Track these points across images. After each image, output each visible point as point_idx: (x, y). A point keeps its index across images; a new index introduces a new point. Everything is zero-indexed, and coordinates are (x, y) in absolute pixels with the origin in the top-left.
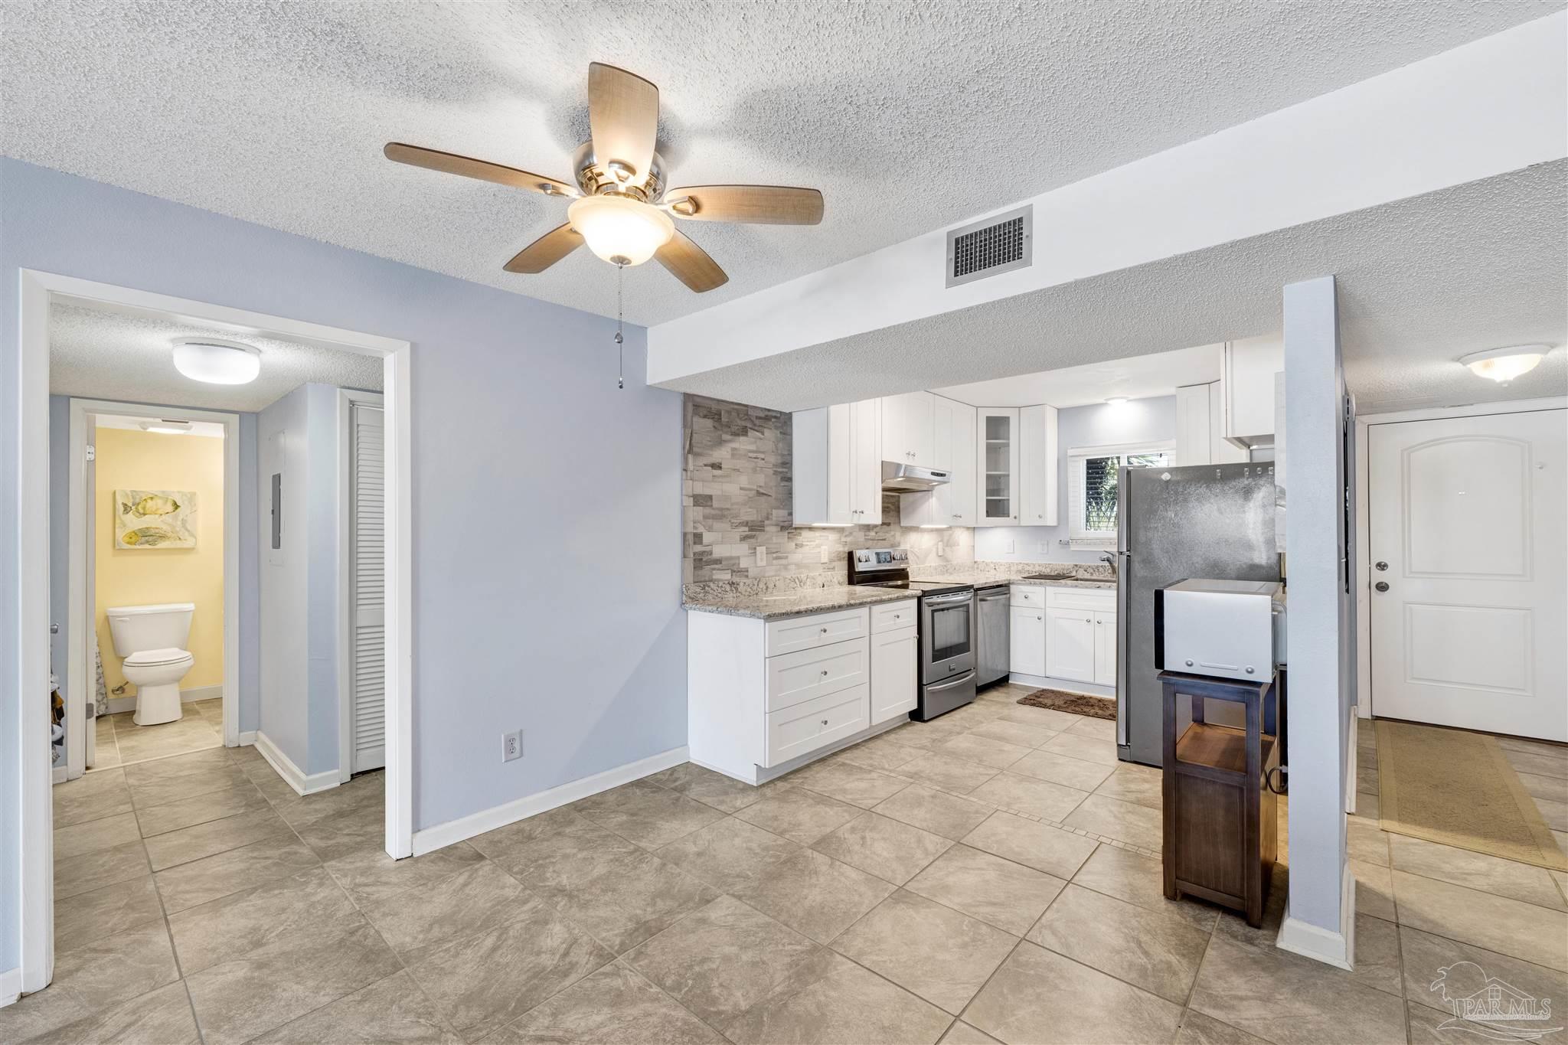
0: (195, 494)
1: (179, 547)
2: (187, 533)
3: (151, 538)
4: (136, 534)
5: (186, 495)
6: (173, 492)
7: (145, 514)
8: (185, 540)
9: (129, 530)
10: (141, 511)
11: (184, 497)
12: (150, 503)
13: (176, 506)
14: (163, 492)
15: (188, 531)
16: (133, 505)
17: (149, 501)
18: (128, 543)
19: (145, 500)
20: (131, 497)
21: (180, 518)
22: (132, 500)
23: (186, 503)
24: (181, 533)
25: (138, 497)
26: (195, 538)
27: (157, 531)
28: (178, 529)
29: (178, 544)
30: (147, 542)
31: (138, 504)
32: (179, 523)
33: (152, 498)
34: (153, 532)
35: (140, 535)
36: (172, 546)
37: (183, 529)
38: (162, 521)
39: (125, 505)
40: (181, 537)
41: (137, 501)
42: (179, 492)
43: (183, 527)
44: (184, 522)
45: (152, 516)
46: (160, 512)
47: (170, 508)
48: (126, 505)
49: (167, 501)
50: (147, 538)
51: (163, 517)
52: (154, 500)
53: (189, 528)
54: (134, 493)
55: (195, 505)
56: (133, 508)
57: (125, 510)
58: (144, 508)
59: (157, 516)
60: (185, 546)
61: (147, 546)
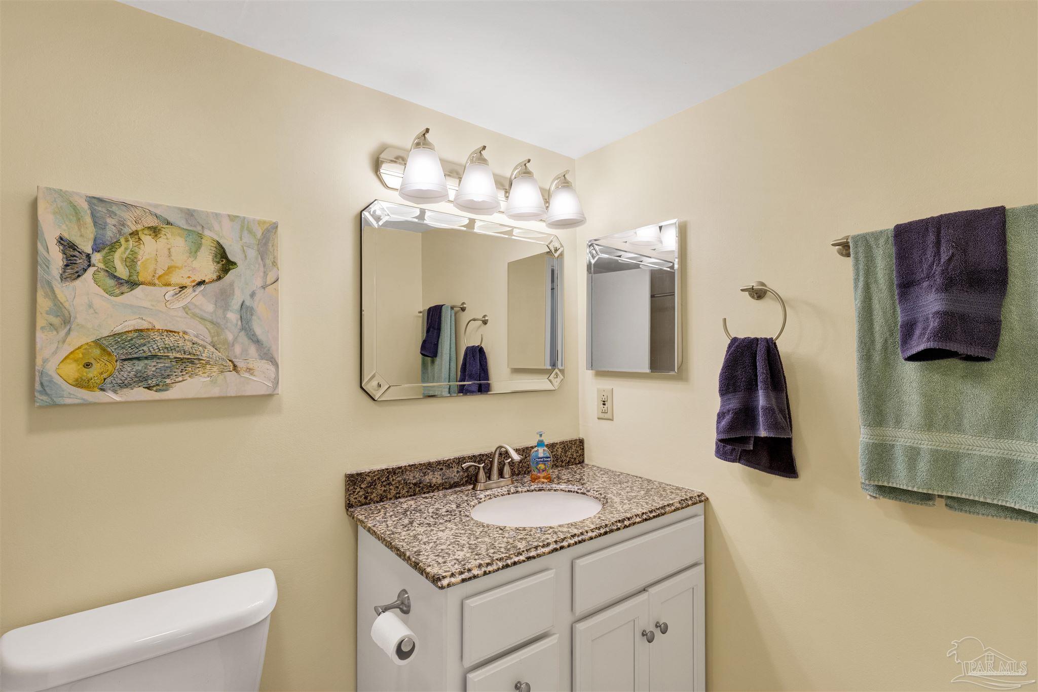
0: (275, 227)
1: (232, 392)
2: (253, 350)
3: (151, 367)
4: (104, 350)
5: (250, 232)
6: (217, 215)
7: (133, 284)
8: (249, 370)
9: (78, 339)
10: (122, 272)
11: (247, 238)
12: (149, 247)
13: (225, 263)
14: (190, 214)
15: (257, 342)
16: (96, 249)
17: (147, 239)
18: (81, 383)
19: (134, 234)
20: (88, 220)
21: (236, 304)
22: (90, 232)
23: (252, 253)
24: (238, 349)
25: (110, 221)
26: (275, 364)
27: (170, 341)
28: (230, 337)
29: (231, 384)
30: (142, 380)
31: (113, 246)
32: (233, 316)
33: (155, 231)
34: (158, 343)
35: (117, 353)
36: (215, 392)
37: (243, 337)
38: (186, 309)
39: (68, 246)
40: (240, 364)
41: (110, 233)
42: (232, 218)
43: (243, 328)
44: (246, 312)
45: (158, 291)
46: (177, 278)
47: (206, 267)
48: (73, 246)
49: (199, 246)
50: (140, 366)
51: (190, 295)
52: (162, 241)
53: (258, 331)
54: (100, 209)
55: (274, 263)
56: (97, 258)
57: (69, 263)
58: (131, 262)
59: (171, 291)
60: (250, 390)
61: (139, 393)
